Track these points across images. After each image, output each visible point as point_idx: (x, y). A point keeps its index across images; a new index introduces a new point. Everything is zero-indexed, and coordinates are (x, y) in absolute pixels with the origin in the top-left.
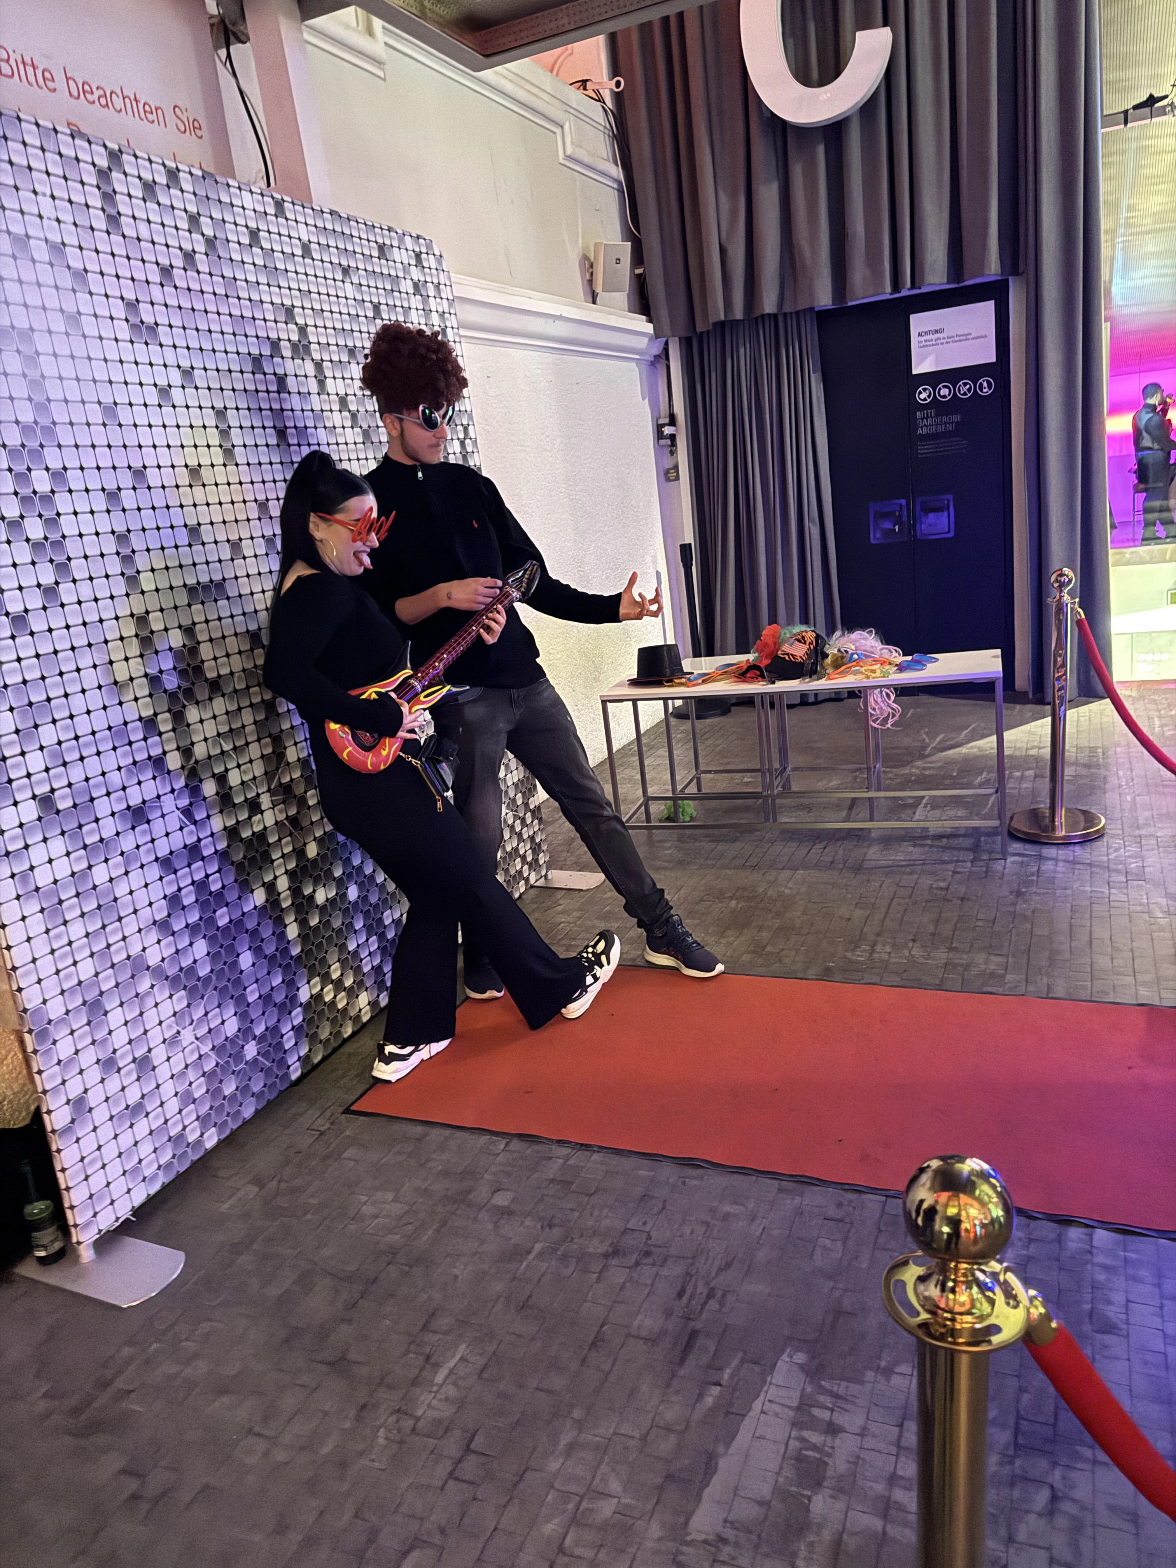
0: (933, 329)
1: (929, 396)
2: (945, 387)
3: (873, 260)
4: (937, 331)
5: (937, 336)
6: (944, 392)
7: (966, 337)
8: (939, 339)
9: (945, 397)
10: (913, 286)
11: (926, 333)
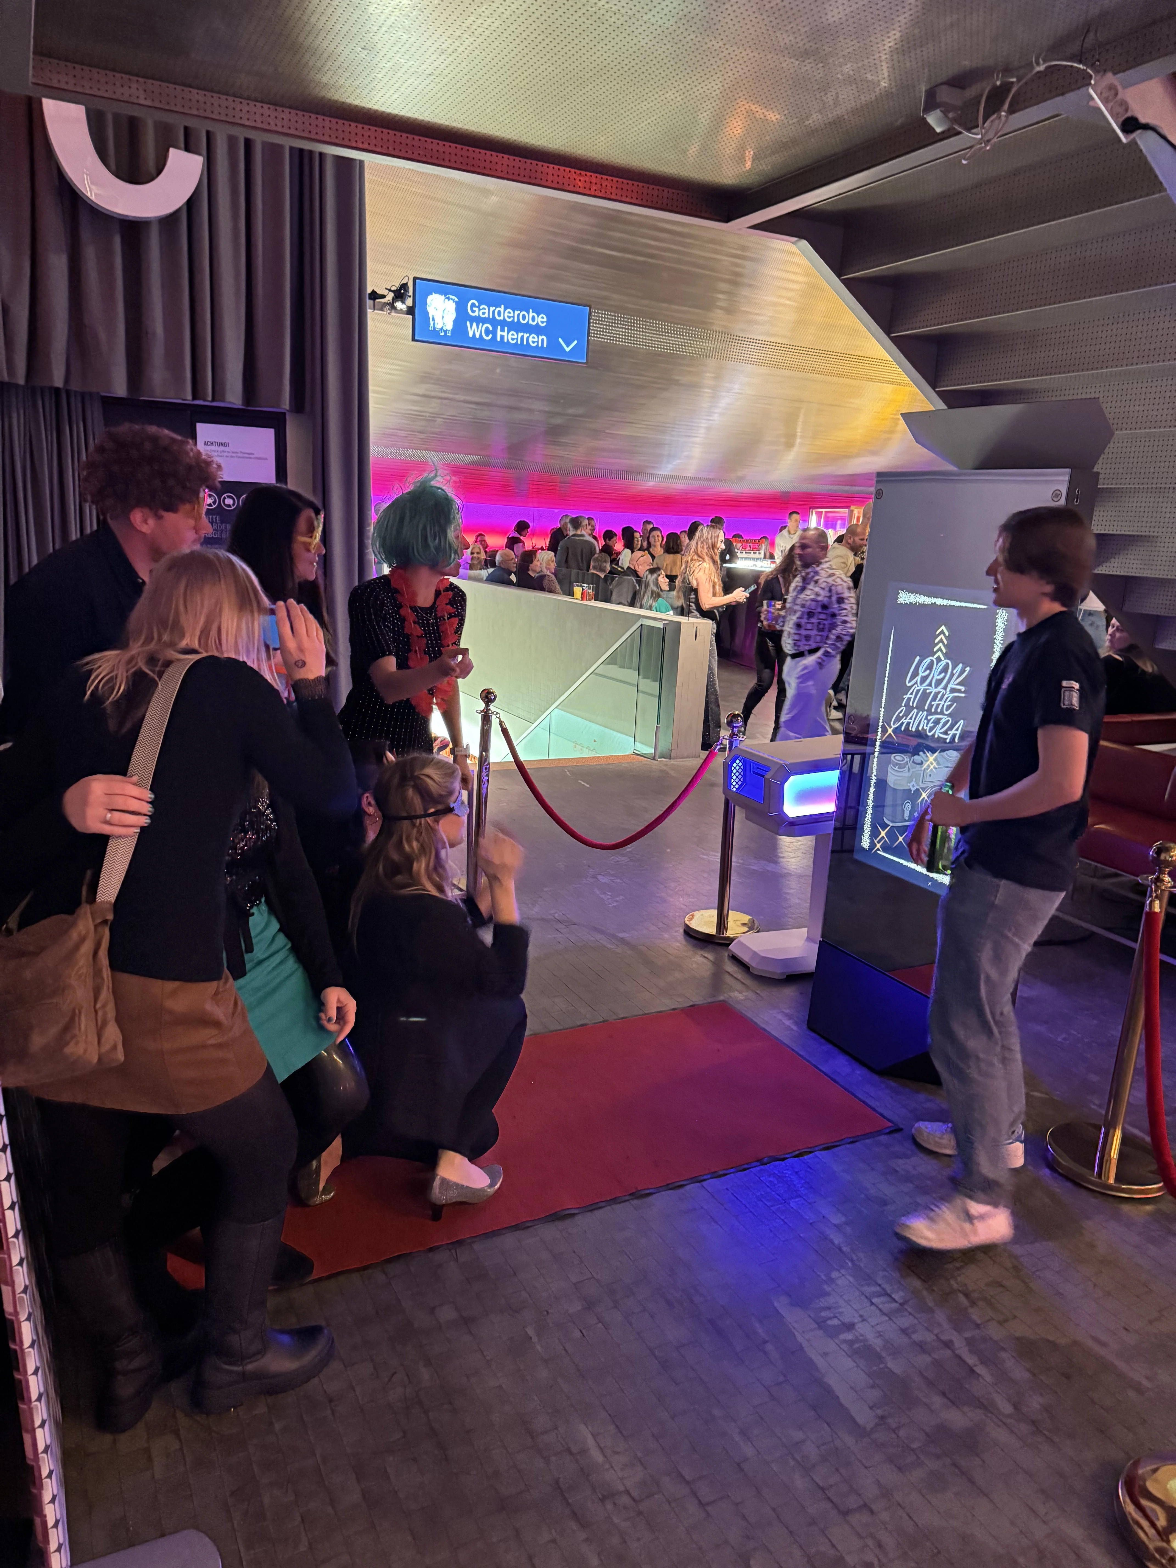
0: (219, 441)
1: (214, 503)
2: (229, 497)
3: (175, 364)
4: (222, 444)
5: (222, 448)
6: (229, 501)
7: (249, 456)
8: (224, 451)
9: (229, 506)
10: (213, 400)
11: (212, 444)
